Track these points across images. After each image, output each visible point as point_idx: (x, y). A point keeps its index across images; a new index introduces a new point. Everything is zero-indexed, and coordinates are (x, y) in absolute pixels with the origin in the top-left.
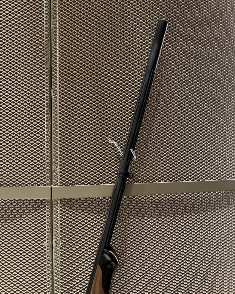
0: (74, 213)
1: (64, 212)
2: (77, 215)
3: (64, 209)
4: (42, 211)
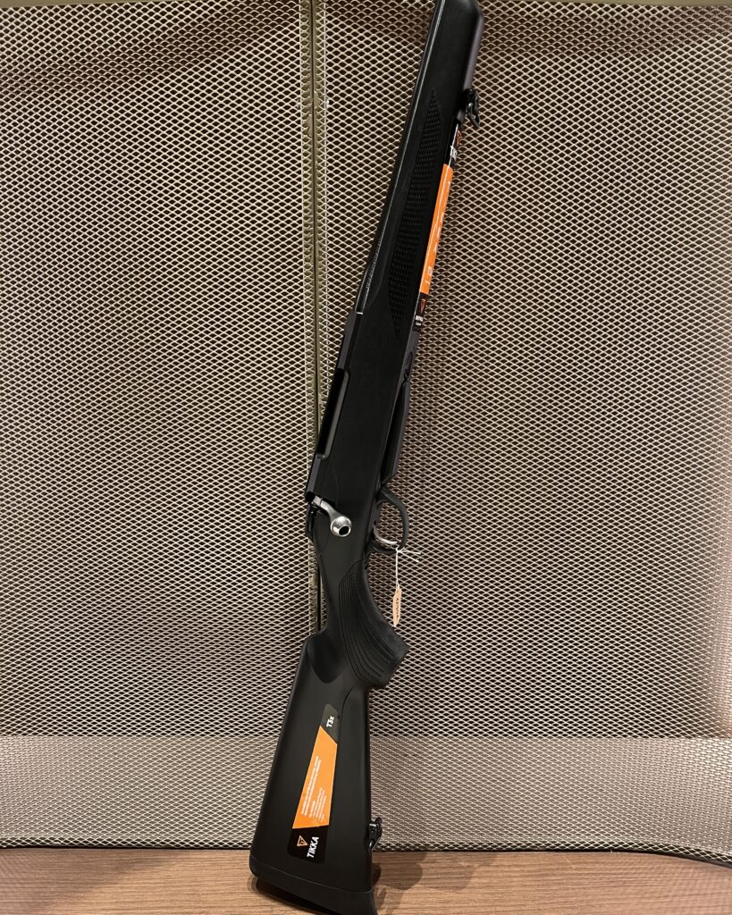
0: (355, 34)
1: (336, 30)
2: (361, 38)
3: (336, 22)
4: (292, 28)
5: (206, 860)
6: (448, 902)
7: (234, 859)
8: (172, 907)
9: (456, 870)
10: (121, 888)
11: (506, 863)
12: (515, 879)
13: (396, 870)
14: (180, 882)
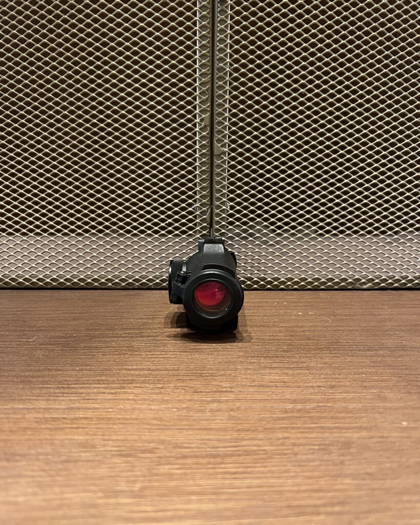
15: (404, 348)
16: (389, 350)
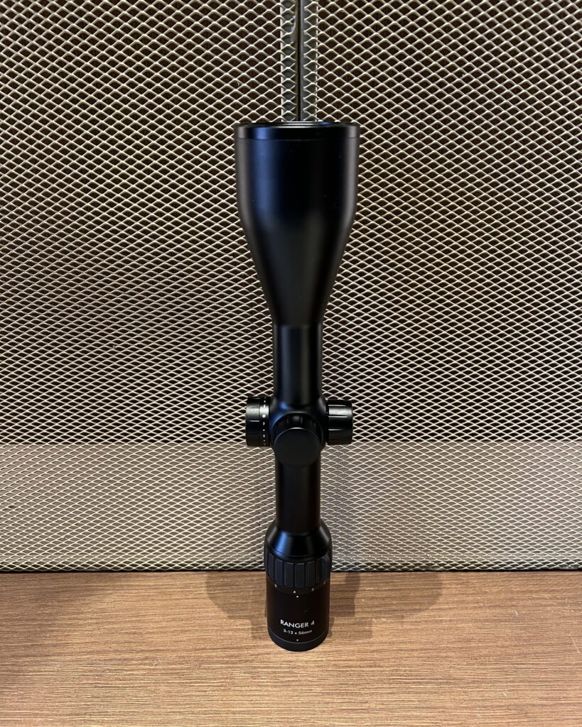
5: (150, 587)
6: (469, 641)
7: (186, 586)
8: (104, 652)
9: (470, 598)
10: (40, 625)
11: (530, 588)
12: (549, 608)
13: (394, 598)
14: (117, 616)
15: (449, 680)
16: (436, 684)
